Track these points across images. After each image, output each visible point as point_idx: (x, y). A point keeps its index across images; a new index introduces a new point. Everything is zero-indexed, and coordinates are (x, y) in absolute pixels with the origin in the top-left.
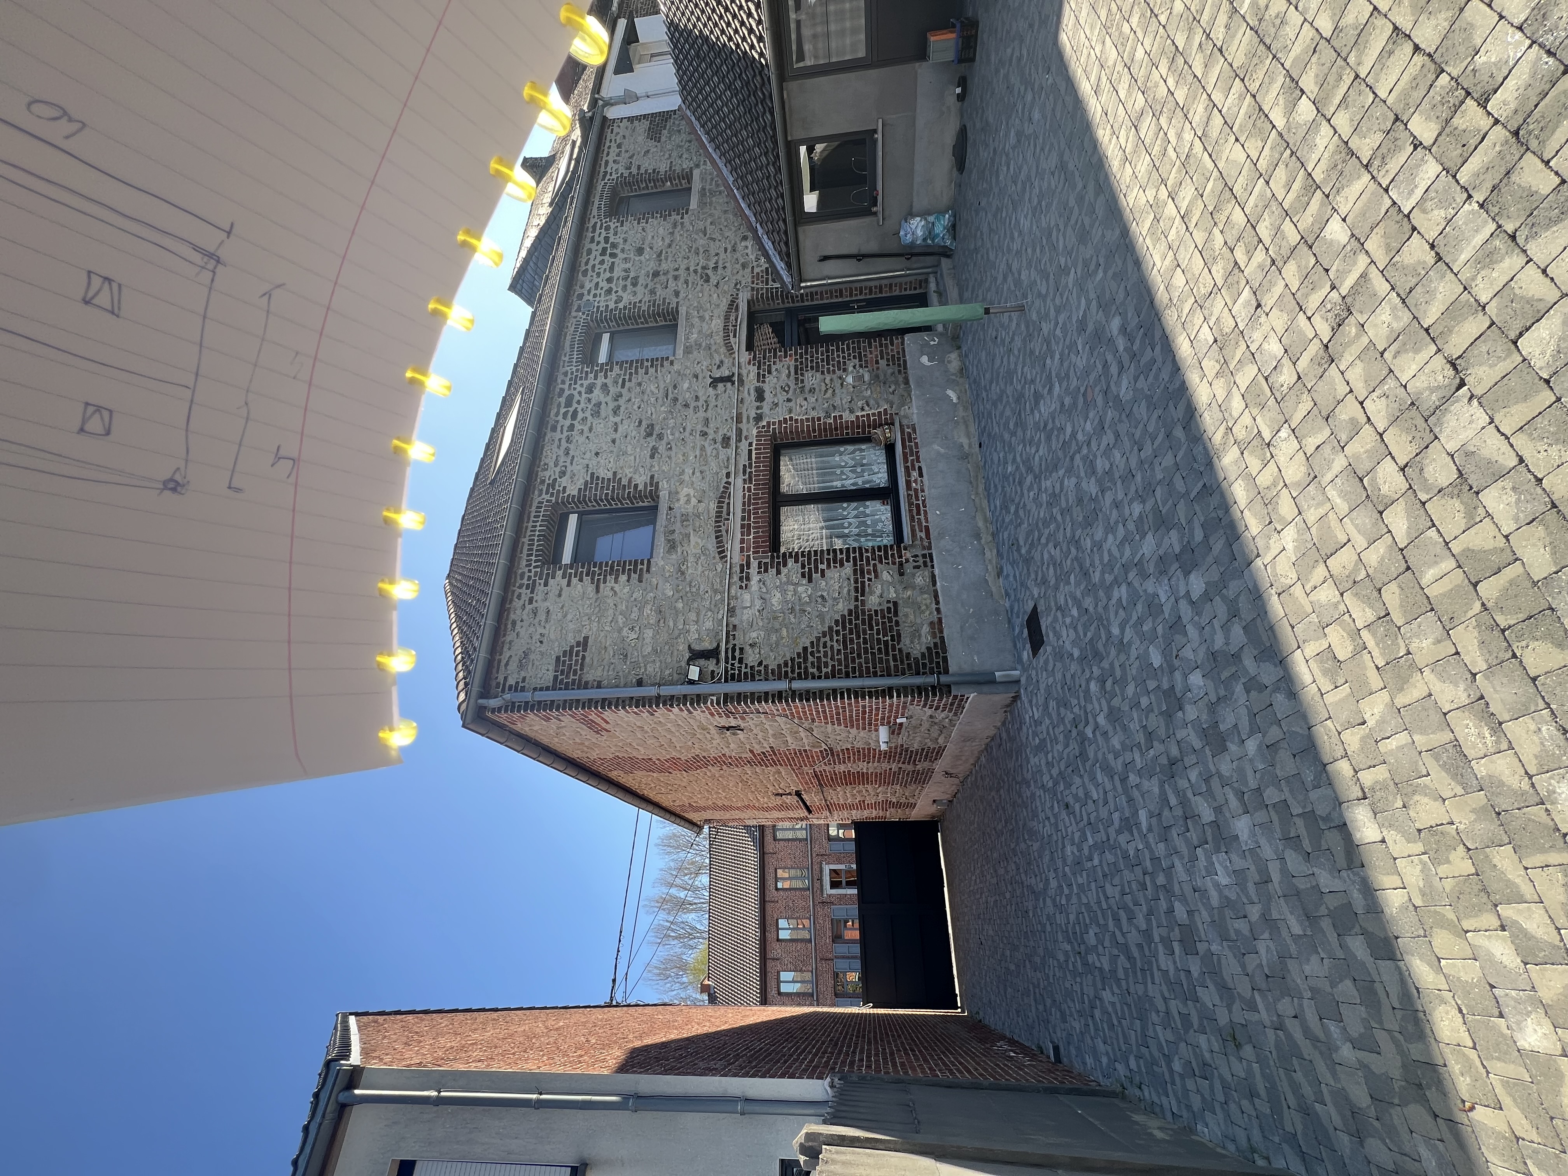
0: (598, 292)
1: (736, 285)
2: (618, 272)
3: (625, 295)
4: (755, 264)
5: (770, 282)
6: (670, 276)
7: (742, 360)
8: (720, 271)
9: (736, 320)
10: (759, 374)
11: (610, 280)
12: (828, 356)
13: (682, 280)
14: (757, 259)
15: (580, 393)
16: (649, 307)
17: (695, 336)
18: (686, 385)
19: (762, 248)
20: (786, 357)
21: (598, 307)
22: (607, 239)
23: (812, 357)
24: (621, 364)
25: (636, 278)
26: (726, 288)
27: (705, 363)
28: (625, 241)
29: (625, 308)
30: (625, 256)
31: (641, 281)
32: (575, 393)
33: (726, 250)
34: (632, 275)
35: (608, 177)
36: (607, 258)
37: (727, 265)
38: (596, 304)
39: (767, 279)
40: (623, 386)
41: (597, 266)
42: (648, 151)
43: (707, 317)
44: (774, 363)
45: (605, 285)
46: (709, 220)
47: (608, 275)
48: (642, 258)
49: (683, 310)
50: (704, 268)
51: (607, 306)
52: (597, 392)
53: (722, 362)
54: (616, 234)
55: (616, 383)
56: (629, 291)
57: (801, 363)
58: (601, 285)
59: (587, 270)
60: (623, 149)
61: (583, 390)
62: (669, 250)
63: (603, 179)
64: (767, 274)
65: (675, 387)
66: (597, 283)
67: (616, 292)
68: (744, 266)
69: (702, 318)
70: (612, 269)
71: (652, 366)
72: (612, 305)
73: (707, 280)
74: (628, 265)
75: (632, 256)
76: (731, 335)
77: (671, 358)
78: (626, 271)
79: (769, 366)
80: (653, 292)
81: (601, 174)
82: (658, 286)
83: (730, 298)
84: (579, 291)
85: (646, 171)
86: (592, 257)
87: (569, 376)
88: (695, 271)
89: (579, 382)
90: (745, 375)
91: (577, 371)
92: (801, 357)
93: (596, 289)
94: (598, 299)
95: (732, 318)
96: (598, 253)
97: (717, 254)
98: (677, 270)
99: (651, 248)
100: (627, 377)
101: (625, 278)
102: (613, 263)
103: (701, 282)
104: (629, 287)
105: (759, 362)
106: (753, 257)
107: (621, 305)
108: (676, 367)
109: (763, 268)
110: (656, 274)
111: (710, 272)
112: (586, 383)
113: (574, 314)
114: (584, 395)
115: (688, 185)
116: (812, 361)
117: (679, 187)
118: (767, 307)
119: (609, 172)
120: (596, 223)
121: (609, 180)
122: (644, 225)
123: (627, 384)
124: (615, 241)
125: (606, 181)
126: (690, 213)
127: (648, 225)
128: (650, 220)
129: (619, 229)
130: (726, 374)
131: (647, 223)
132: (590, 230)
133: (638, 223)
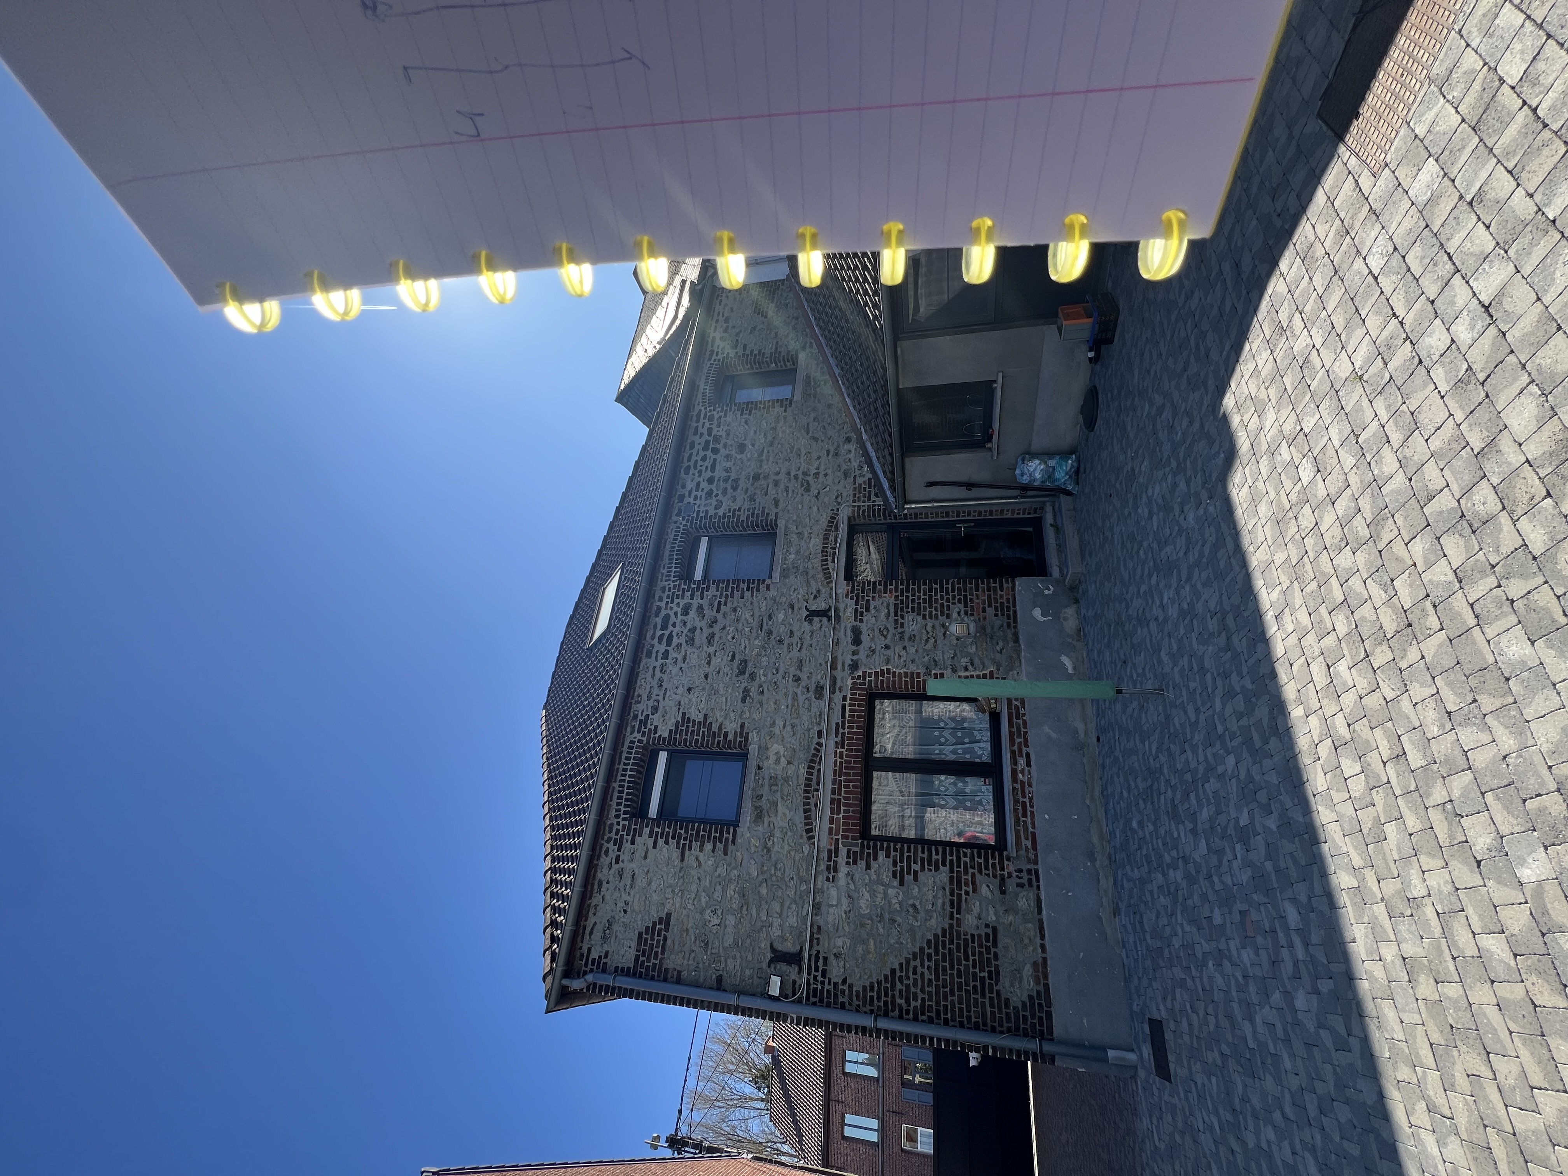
0: (699, 494)
1: (837, 497)
2: (719, 473)
3: (724, 500)
4: (857, 473)
5: (873, 498)
6: (770, 481)
7: (839, 591)
8: (821, 478)
9: (836, 541)
10: (856, 610)
11: (710, 481)
12: (931, 596)
13: (782, 486)
14: (861, 467)
15: (676, 614)
16: (748, 515)
17: (793, 556)
18: (781, 616)
19: (866, 454)
20: (885, 593)
21: (698, 512)
22: (710, 430)
23: (913, 595)
24: (717, 583)
25: (736, 481)
26: (826, 500)
27: (801, 591)
28: (728, 435)
29: (724, 514)
30: (727, 452)
31: (742, 484)
32: (672, 613)
33: (828, 452)
34: (733, 476)
35: (714, 357)
36: (709, 453)
37: (829, 472)
38: (696, 509)
39: (870, 492)
40: (718, 611)
41: (700, 463)
42: (755, 329)
43: (806, 535)
44: (873, 598)
45: (704, 485)
46: (813, 415)
47: (709, 474)
48: (743, 456)
49: (781, 524)
50: (805, 474)
51: (707, 511)
52: (692, 613)
53: (819, 591)
54: (719, 426)
55: (711, 605)
56: (729, 495)
57: (902, 601)
58: (702, 485)
59: (689, 467)
60: (731, 325)
61: (679, 610)
62: (771, 449)
63: (710, 359)
64: (870, 487)
65: (770, 617)
66: (698, 484)
67: (717, 495)
68: (846, 475)
69: (800, 534)
70: (713, 468)
71: (748, 589)
72: (711, 512)
73: (808, 490)
74: (729, 464)
75: (734, 452)
76: (830, 559)
77: (768, 581)
78: (728, 470)
79: (868, 601)
80: (752, 499)
81: (708, 353)
82: (758, 492)
83: (830, 514)
84: (681, 491)
85: (752, 350)
86: (695, 451)
87: (667, 593)
88: (796, 477)
89: (676, 601)
90: (842, 609)
91: (674, 587)
92: (902, 595)
93: (697, 490)
94: (698, 502)
95: (832, 538)
96: (701, 447)
97: (819, 458)
98: (778, 474)
99: (753, 445)
100: (723, 600)
101: (726, 480)
102: (715, 460)
103: (801, 491)
104: (730, 490)
105: (857, 595)
106: (855, 464)
107: (720, 512)
108: (773, 592)
109: (866, 479)
110: (756, 477)
111: (810, 479)
112: (682, 602)
113: (674, 518)
114: (680, 617)
115: (793, 367)
116: (913, 601)
117: (784, 368)
118: (867, 521)
119: (716, 350)
120: (700, 411)
121: (715, 360)
122: (747, 416)
123: (722, 607)
124: (718, 434)
125: (712, 362)
126: (793, 405)
127: (751, 418)
128: (753, 411)
129: (723, 419)
130: (823, 606)
131: (750, 415)
132: (695, 418)
133: (742, 415)
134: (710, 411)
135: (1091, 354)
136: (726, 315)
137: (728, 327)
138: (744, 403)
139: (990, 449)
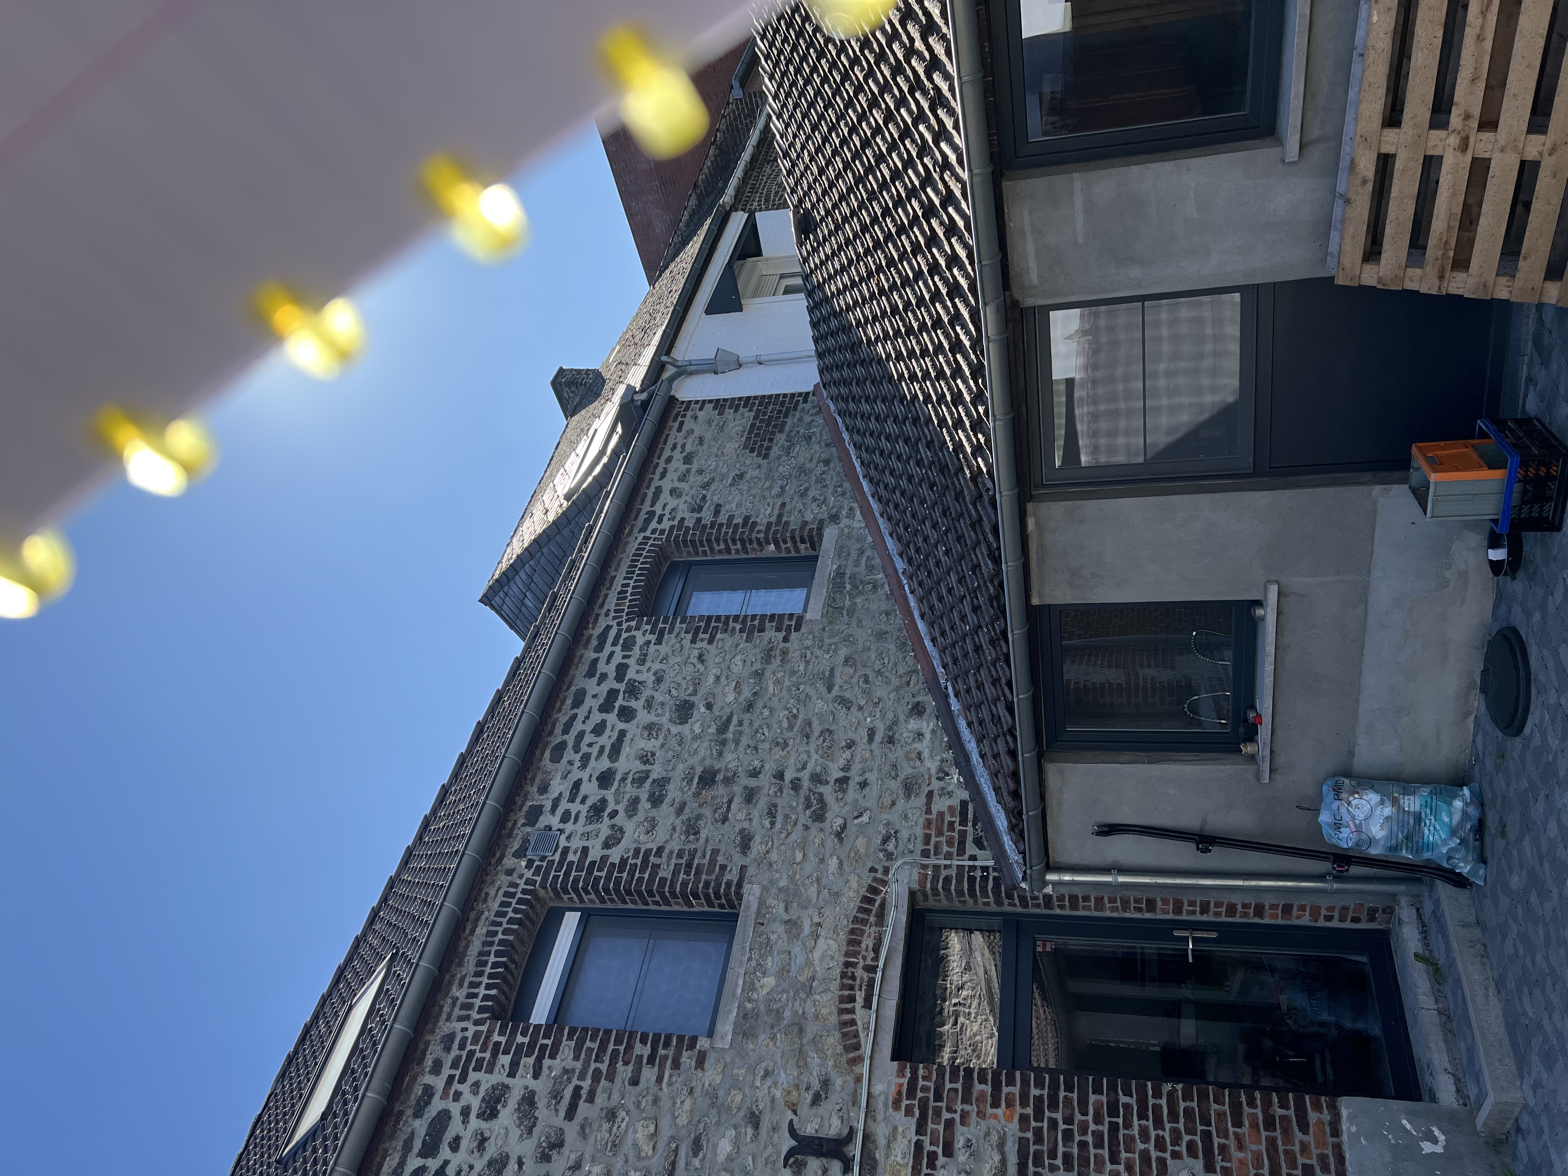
0: (574, 808)
1: (886, 840)
2: (627, 763)
3: (629, 826)
4: (936, 785)
5: (971, 849)
6: (737, 789)
7: (878, 1088)
8: (852, 793)
9: (877, 949)
10: (919, 1146)
11: (605, 779)
12: (1114, 1128)
13: (762, 803)
14: (943, 774)
15: (465, 1112)
16: (677, 867)
17: (770, 981)
18: (725, 1147)
19: (956, 744)
20: (995, 1104)
21: (566, 850)
22: (622, 669)
23: (1069, 1120)
24: (580, 1035)
25: (661, 783)
26: (861, 843)
27: (782, 1078)
28: (659, 680)
29: (623, 861)
30: (652, 718)
31: (673, 792)
32: (455, 1109)
33: (872, 733)
34: (657, 771)
35: (653, 525)
36: (611, 718)
37: (872, 777)
38: (563, 843)
39: (963, 835)
40: (570, 1114)
41: (588, 738)
42: (741, 476)
43: (807, 929)
44: (964, 1116)
45: (590, 789)
46: (843, 652)
47: (604, 764)
48: (685, 729)
49: (752, 894)
50: (817, 779)
51: (585, 850)
52: (507, 1115)
53: (826, 1083)
54: (642, 661)
55: (556, 1096)
56: (640, 816)
57: (1038, 1132)
58: (585, 789)
59: (562, 746)
60: (695, 467)
61: (476, 1103)
62: (747, 717)
63: (643, 529)
64: (964, 821)
65: (697, 1146)
66: (577, 784)
67: (614, 814)
68: (909, 788)
69: (792, 926)
70: (615, 751)
71: (651, 1060)
72: (595, 854)
73: (819, 816)
74: (652, 745)
75: (665, 720)
76: (860, 996)
77: (703, 1043)
78: (646, 758)
79: (950, 1124)
80: (692, 829)
81: (643, 516)
82: (707, 811)
83: (867, 879)
84: (535, 799)
85: (731, 518)
86: (582, 712)
87: (455, 1052)
88: (796, 785)
89: (473, 1076)
90: (882, 1141)
91: (477, 1035)
92: (1039, 1115)
93: (572, 800)
94: (569, 827)
95: (868, 942)
96: (595, 704)
97: (850, 745)
98: (755, 773)
99: (709, 706)
100: (586, 1084)
101: (639, 781)
102: (622, 733)
103: (804, 818)
104: (645, 804)
105: (924, 1105)
106: (931, 765)
107: (615, 855)
108: (711, 1075)
109: (955, 802)
110: (708, 779)
111: (827, 791)
112: (488, 1081)
113: (509, 862)
114: (474, 1123)
115: (811, 552)
116: (1068, 1136)
117: (793, 554)
118: (957, 905)
119: (659, 512)
120: (609, 627)
121: (654, 531)
122: (704, 644)
123: (582, 1106)
124: (639, 678)
125: (648, 533)
126: (804, 629)
127: (712, 648)
128: (719, 636)
129: (652, 648)
130: (834, 1128)
131: (711, 642)
132: (594, 643)
133: (693, 641)
134: (629, 630)
135: (1498, 555)
136: (688, 448)
137: (688, 471)
138: (701, 618)
139: (1252, 758)
